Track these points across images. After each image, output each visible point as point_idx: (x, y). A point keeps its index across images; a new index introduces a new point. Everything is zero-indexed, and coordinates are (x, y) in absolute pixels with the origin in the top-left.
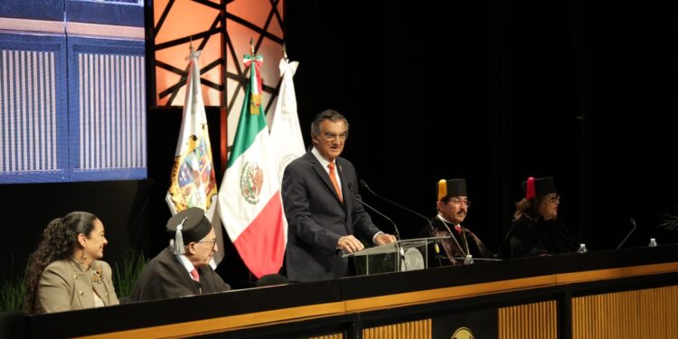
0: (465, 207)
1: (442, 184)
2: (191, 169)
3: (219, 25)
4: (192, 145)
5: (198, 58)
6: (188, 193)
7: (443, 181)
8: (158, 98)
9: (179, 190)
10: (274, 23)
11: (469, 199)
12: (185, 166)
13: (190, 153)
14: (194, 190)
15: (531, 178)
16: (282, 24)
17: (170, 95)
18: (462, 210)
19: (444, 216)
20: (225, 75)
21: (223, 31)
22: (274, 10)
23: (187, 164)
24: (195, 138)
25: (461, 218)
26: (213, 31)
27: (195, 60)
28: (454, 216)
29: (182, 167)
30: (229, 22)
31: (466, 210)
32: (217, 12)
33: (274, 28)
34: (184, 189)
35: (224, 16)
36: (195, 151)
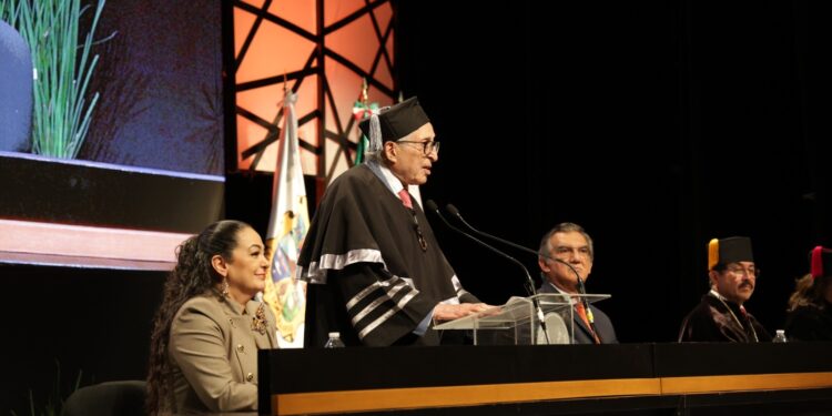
0: (751, 277)
1: (713, 245)
2: (287, 258)
3: (314, 64)
4: (289, 224)
5: (294, 103)
6: (282, 292)
7: (714, 241)
8: (240, 158)
9: (273, 286)
10: (382, 67)
11: (756, 266)
12: (280, 253)
13: (286, 235)
14: (290, 288)
15: (818, 248)
16: (393, 70)
17: (253, 157)
18: (746, 282)
19: (719, 292)
20: (322, 134)
21: (320, 71)
22: (382, 50)
23: (282, 249)
24: (291, 215)
25: (748, 294)
26: (307, 71)
27: (292, 106)
28: (735, 291)
29: (276, 255)
30: (328, 61)
31: (753, 282)
32: (312, 46)
33: (383, 75)
34: (279, 284)
35: (321, 53)
36: (291, 233)
